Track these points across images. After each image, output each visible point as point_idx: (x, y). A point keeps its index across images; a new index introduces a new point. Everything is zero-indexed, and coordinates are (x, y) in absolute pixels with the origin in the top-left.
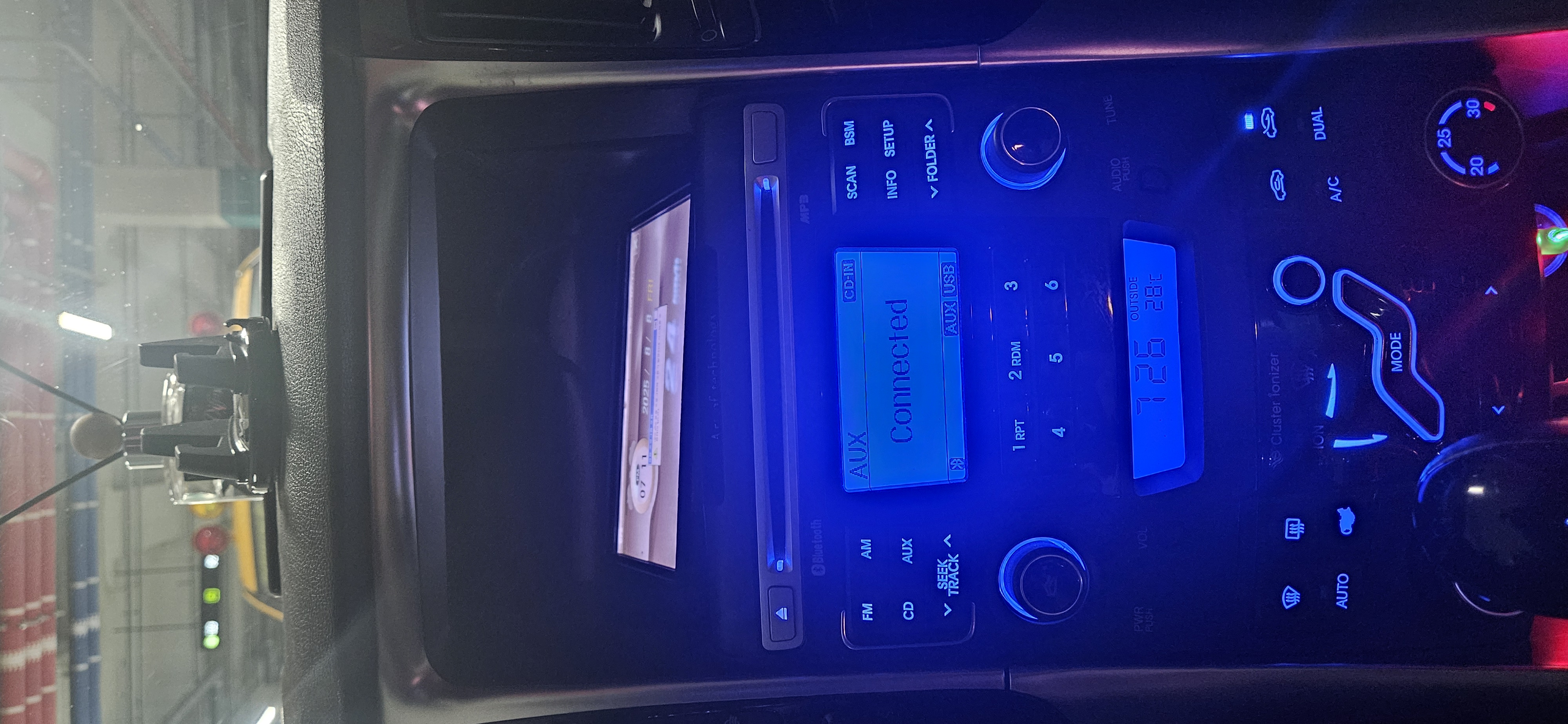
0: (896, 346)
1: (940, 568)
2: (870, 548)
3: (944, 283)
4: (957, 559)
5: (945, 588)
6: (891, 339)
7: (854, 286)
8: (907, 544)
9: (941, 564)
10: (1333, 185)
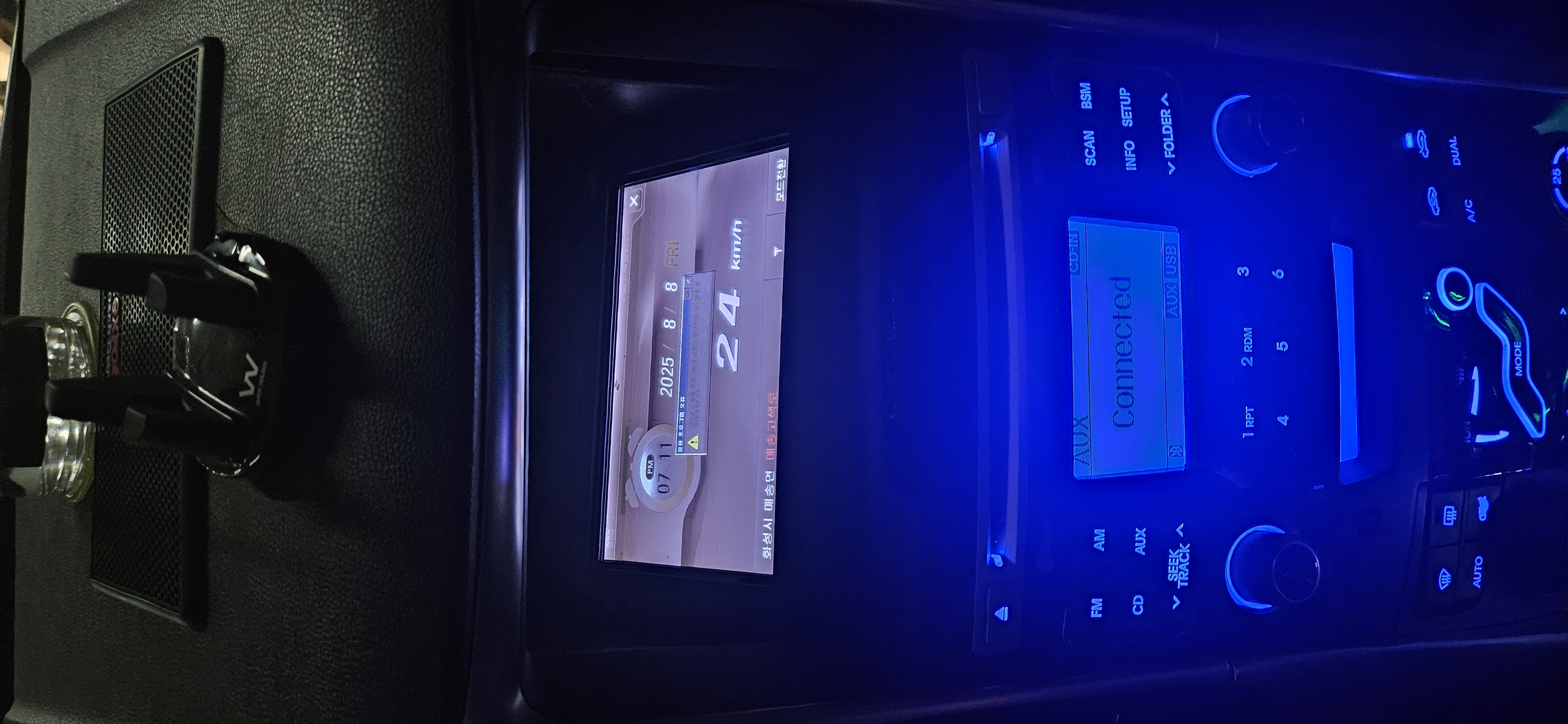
0: (1119, 325)
1: (1172, 559)
2: (1104, 539)
3: (1166, 264)
4: (1188, 549)
5: (1175, 580)
6: (1114, 317)
7: (1079, 259)
8: (1141, 534)
9: (1173, 554)
10: (1469, 205)
